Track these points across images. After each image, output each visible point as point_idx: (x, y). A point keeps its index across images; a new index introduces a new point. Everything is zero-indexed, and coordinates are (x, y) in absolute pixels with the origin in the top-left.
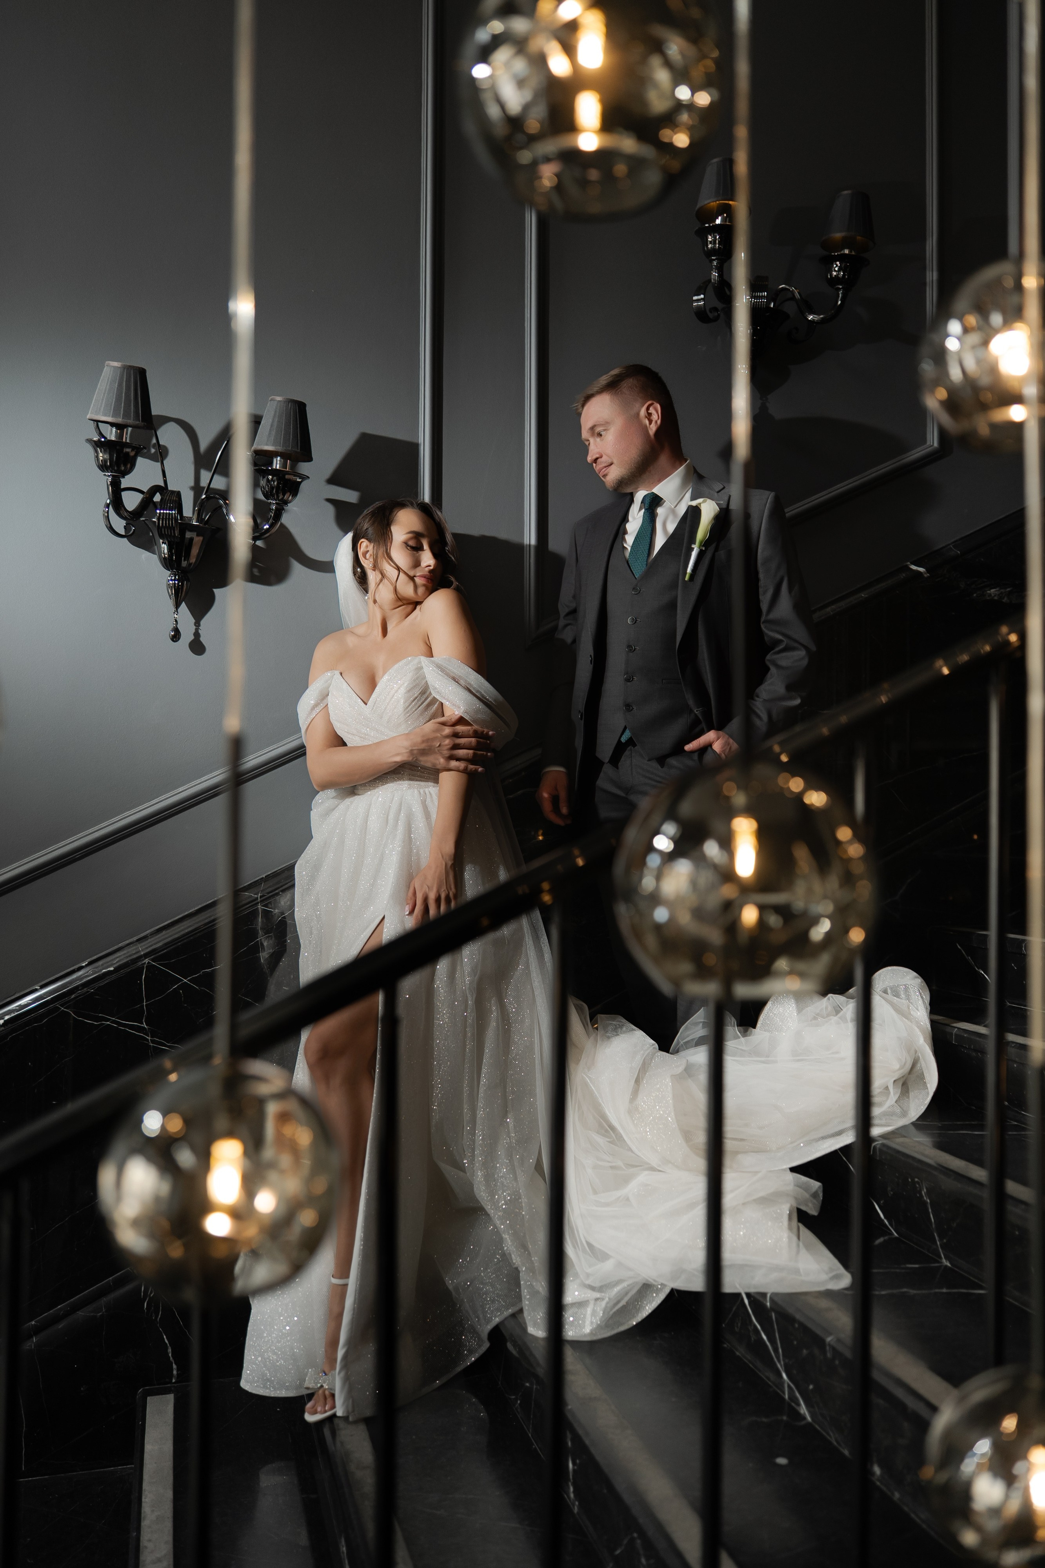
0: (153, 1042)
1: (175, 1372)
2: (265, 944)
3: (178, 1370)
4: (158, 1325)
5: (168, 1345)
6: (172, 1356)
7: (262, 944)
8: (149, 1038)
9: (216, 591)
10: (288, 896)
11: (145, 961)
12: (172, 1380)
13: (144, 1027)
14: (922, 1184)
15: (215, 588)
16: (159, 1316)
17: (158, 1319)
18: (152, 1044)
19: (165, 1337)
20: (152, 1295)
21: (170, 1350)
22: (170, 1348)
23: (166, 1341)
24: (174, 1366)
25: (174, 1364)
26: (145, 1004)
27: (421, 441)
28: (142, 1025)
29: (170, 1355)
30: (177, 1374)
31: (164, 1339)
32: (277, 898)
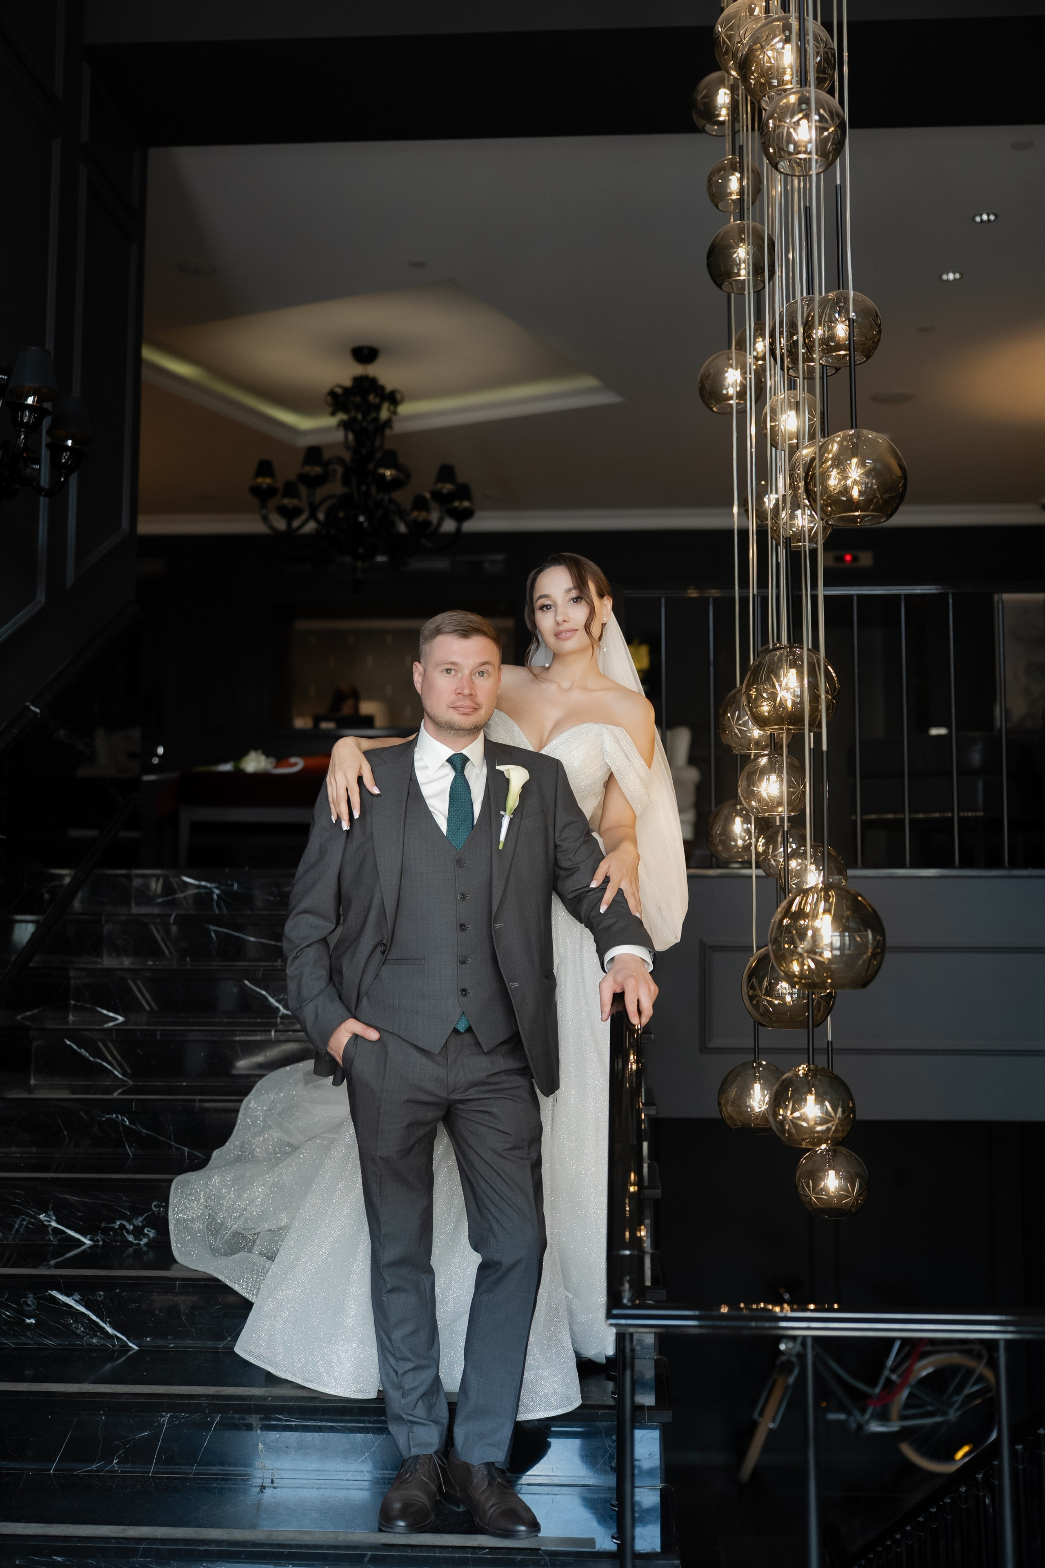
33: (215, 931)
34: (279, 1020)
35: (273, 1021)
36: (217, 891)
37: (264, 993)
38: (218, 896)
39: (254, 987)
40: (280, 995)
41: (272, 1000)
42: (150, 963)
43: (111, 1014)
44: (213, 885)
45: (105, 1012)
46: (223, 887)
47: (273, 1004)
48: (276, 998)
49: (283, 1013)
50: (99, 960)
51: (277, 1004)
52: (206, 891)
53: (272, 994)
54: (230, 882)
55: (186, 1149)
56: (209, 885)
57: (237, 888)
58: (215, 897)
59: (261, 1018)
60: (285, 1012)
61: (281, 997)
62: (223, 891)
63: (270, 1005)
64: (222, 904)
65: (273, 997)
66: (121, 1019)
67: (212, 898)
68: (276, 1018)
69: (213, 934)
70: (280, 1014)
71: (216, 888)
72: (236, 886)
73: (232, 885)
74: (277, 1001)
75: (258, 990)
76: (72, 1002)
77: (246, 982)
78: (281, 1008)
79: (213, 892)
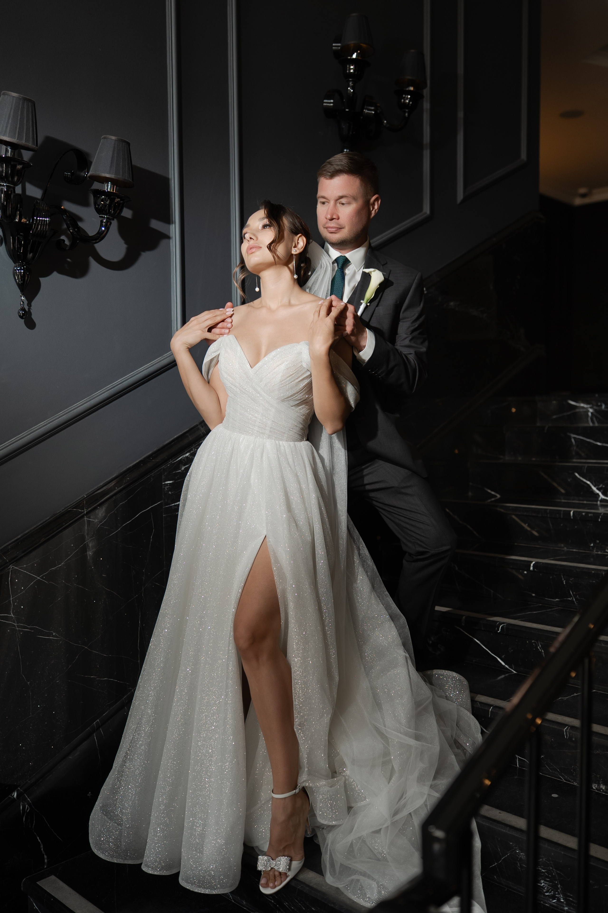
0: (18, 626)
1: (46, 861)
2: (90, 545)
3: (48, 859)
4: (33, 831)
5: (41, 843)
6: (43, 850)
7: (88, 545)
8: (16, 624)
9: (41, 279)
10: (103, 509)
11: (10, 567)
12: (44, 866)
13: (12, 616)
14: (538, 643)
15: (40, 277)
16: (34, 824)
17: (33, 826)
18: (18, 629)
19: (38, 838)
20: (28, 811)
21: (42, 846)
22: (42, 844)
23: (39, 840)
24: (45, 857)
25: (45, 855)
26: (11, 599)
27: (171, 176)
28: (10, 615)
29: (42, 849)
30: (48, 861)
31: (38, 839)
32: (97, 511)
33: (574, 438)
34: (599, 503)
35: (595, 503)
36: (591, 410)
37: (588, 483)
38: (592, 413)
39: (582, 479)
40: (599, 485)
41: (594, 489)
42: (534, 459)
43: (493, 493)
44: (588, 406)
45: (489, 491)
46: (595, 407)
47: (594, 491)
48: (597, 487)
49: (602, 498)
50: (502, 457)
51: (597, 492)
52: (584, 410)
53: (594, 484)
54: (599, 404)
55: (492, 591)
56: (585, 406)
57: (605, 408)
58: (590, 414)
59: (587, 501)
60: (603, 497)
61: (601, 486)
62: (595, 410)
63: (592, 492)
64: (594, 419)
65: (595, 486)
66: (498, 496)
67: (588, 415)
68: (597, 501)
69: (573, 440)
70: (600, 499)
71: (591, 408)
72: (603, 407)
73: (601, 406)
74: (597, 489)
75: (585, 480)
76: (471, 484)
77: (577, 474)
78: (600, 494)
79: (588, 411)
